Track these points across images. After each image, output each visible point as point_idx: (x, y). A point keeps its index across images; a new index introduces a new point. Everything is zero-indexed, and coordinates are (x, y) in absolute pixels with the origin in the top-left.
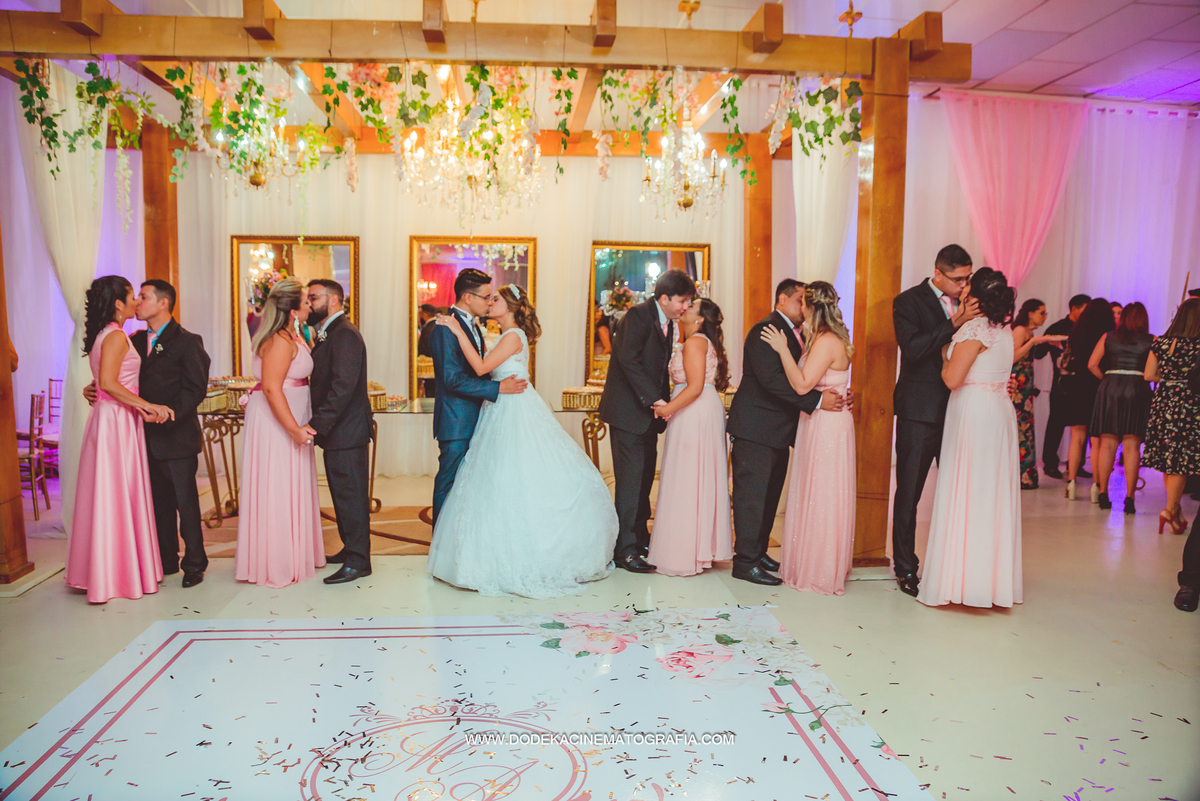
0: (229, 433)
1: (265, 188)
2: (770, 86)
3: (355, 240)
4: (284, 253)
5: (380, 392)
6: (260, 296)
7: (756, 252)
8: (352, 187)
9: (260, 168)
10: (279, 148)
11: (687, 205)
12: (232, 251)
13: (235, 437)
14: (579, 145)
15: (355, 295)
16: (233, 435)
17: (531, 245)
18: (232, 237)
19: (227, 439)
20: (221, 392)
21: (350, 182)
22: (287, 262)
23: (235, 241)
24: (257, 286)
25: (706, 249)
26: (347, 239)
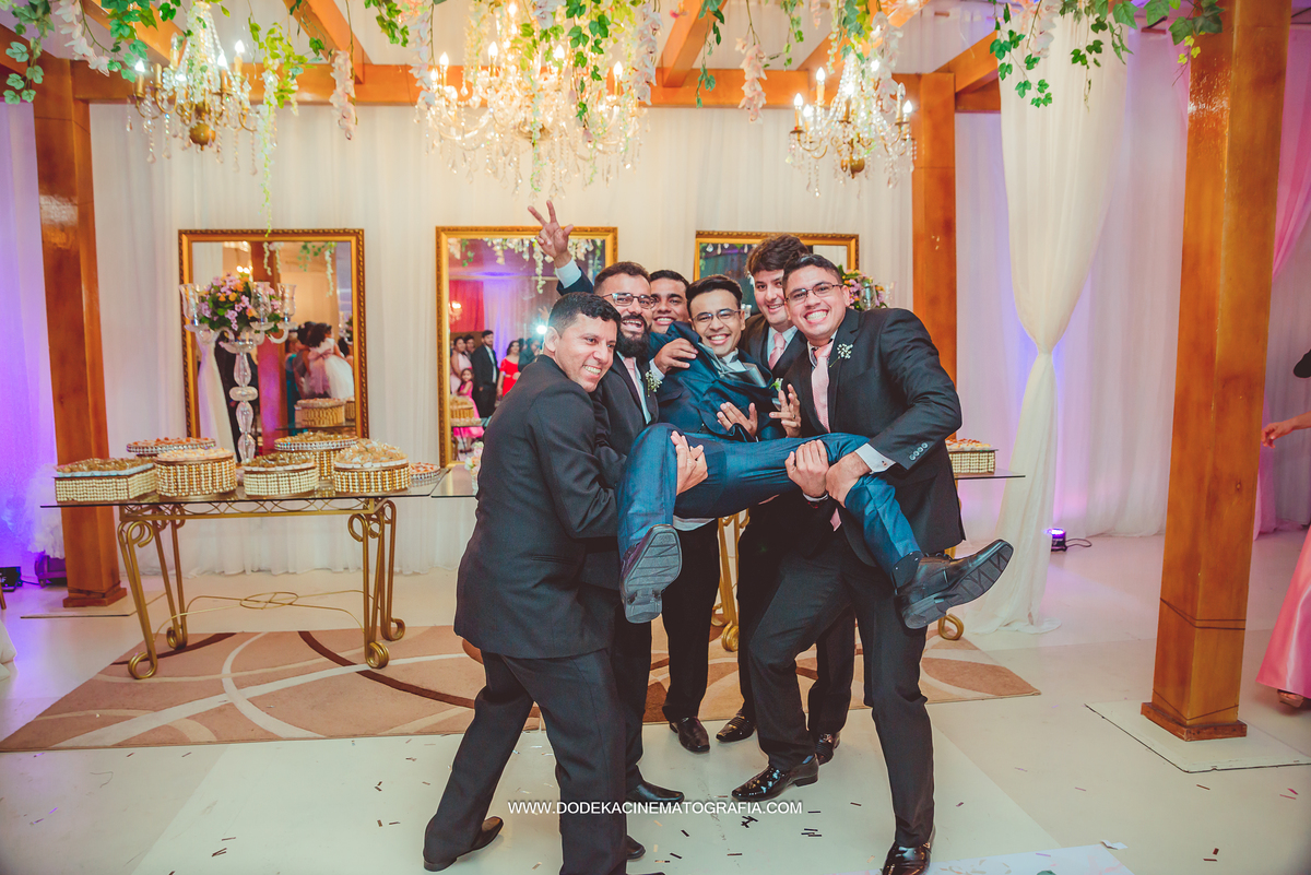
0: (169, 527)
1: (214, 148)
2: (936, 14)
3: (358, 234)
4: (266, 261)
5: (399, 463)
6: (208, 314)
7: (934, 243)
8: (347, 130)
9: (205, 117)
10: (236, 84)
11: (856, 169)
12: (181, 254)
13: (178, 530)
14: (681, 90)
15: (359, 313)
16: (175, 527)
17: (609, 239)
18: (181, 233)
19: (166, 534)
20: (150, 465)
21: (344, 122)
22: (269, 273)
23: (185, 238)
24: (202, 299)
25: (853, 242)
26: (346, 233)
